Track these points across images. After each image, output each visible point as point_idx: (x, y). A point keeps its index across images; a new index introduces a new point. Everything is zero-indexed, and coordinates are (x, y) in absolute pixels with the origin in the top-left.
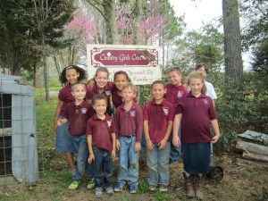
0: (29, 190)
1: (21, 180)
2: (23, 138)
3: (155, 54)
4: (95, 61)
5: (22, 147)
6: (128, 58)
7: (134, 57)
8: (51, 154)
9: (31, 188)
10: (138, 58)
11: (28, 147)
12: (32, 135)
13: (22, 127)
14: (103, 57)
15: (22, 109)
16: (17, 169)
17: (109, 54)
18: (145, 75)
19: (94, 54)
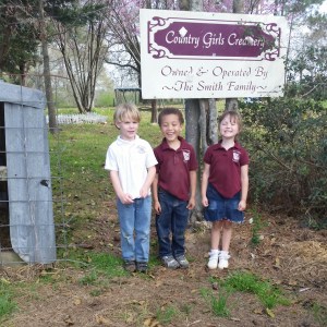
0: (41, 276)
1: (27, 259)
2: (27, 187)
3: (274, 35)
4: (155, 45)
5: (26, 202)
6: (220, 41)
7: (233, 40)
8: (71, 223)
9: (44, 273)
10: (240, 42)
11: (37, 202)
12: (44, 183)
13: (25, 166)
14: (171, 38)
15: (24, 131)
16: (18, 241)
17: (183, 31)
18: (252, 78)
19: (155, 30)
